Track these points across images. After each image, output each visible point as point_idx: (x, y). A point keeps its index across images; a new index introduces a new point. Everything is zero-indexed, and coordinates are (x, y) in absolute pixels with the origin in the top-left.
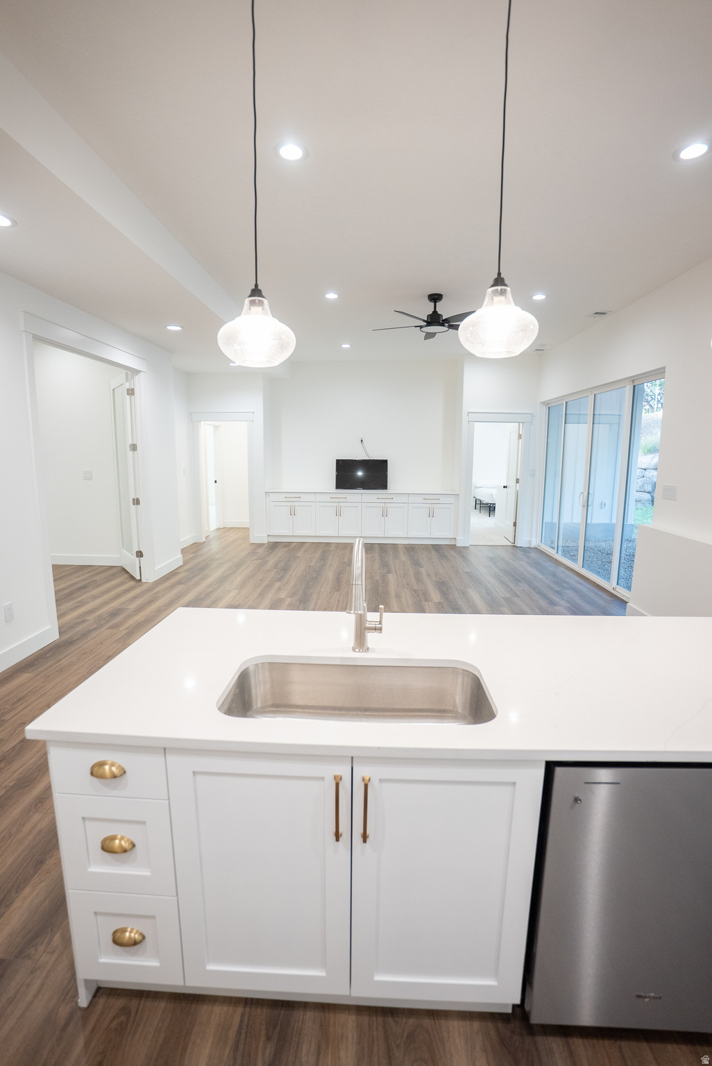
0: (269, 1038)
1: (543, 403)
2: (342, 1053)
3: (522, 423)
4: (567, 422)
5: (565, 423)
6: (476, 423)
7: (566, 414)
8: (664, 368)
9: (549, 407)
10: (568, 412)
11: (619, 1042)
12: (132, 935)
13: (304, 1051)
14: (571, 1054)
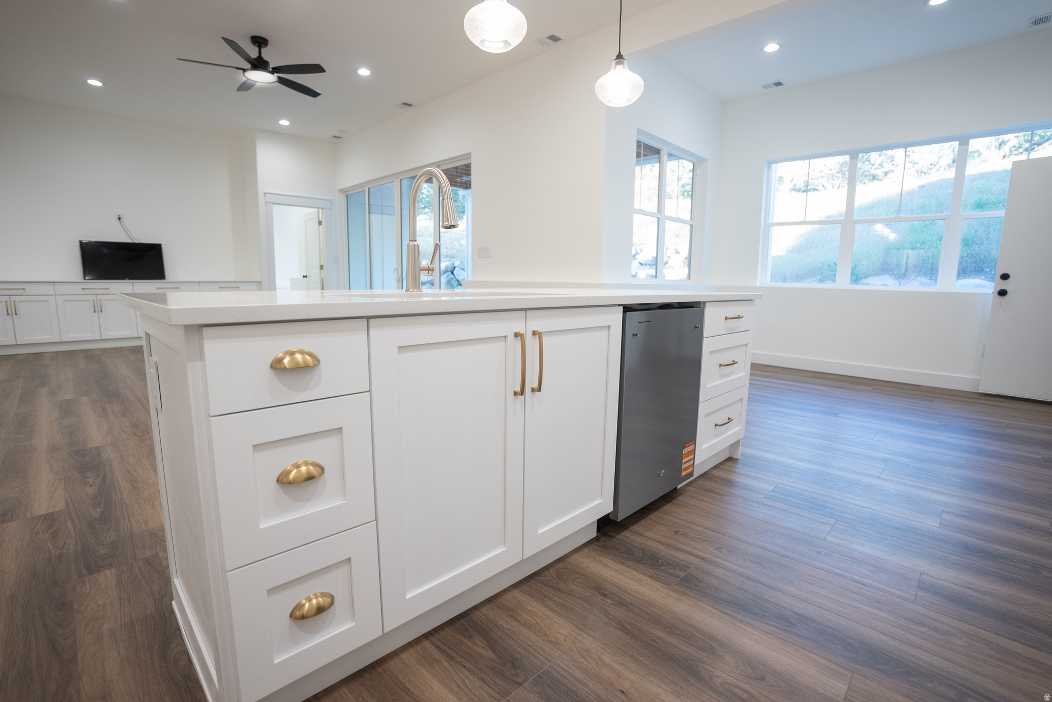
0: (470, 637)
1: (341, 191)
2: (529, 608)
3: (323, 209)
4: (371, 211)
5: (369, 213)
6: (274, 206)
7: (369, 205)
8: (470, 154)
9: (349, 195)
10: (371, 203)
11: (647, 518)
12: (314, 601)
13: (504, 624)
14: (635, 533)
